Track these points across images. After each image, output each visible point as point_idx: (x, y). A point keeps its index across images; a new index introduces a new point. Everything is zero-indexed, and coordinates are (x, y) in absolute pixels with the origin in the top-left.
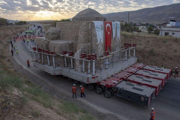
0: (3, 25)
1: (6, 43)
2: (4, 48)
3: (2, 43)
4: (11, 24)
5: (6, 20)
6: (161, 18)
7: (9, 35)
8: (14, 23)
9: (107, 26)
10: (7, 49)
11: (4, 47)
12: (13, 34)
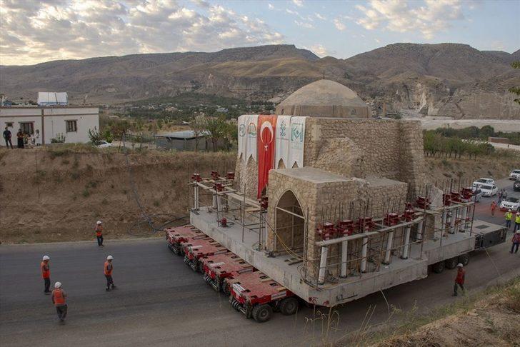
6: (105, 88)
9: (263, 126)
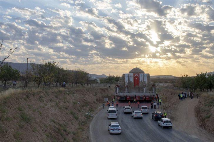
0: (81, 83)
1: (84, 119)
2: (79, 129)
3: (77, 119)
4: (94, 81)
5: (86, 74)
7: (89, 102)
8: (98, 80)
10: (84, 132)
11: (79, 127)
12: (97, 100)
